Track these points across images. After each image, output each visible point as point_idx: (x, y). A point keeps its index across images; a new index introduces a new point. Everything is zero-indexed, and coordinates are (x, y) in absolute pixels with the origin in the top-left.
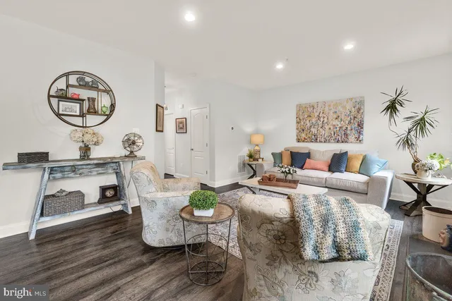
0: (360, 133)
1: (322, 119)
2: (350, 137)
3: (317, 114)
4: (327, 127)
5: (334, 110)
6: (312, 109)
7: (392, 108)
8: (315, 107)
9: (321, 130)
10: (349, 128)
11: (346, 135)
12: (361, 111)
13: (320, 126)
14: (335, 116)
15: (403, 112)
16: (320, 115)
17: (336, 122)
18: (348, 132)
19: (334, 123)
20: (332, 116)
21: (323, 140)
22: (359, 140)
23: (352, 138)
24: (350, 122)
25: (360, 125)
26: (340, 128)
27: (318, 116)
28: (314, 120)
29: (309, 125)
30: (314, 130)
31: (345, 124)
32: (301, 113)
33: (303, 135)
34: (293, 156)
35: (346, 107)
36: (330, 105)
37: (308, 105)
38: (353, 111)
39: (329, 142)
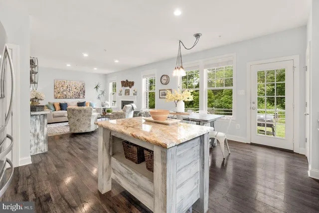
0: (84, 95)
1: (69, 88)
3: (66, 86)
4: (71, 92)
5: (74, 85)
6: (64, 83)
8: (66, 82)
9: (68, 93)
12: (84, 87)
13: (68, 91)
15: (99, 89)
16: (68, 86)
17: (75, 90)
18: (80, 94)
20: (74, 87)
21: (69, 97)
22: (84, 97)
23: (81, 97)
24: (81, 91)
25: (84, 92)
26: (77, 92)
28: (65, 88)
29: (62, 90)
30: (65, 93)
31: (79, 91)
32: (57, 84)
33: (59, 95)
34: (61, 105)
35: (79, 85)
36: (72, 83)
37: (61, 81)
38: (82, 86)
39: (72, 98)
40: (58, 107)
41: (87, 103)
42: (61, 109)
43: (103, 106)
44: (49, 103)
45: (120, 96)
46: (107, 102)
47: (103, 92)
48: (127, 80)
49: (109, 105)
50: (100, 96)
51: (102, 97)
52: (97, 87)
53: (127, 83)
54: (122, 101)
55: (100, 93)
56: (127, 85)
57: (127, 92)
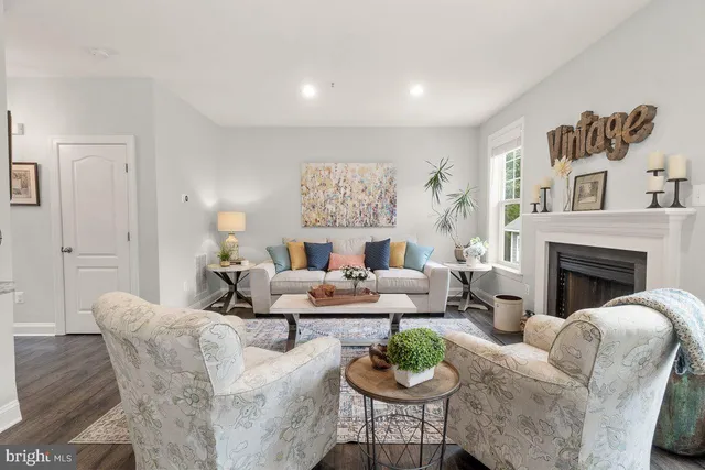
0: (393, 212)
1: (343, 191)
2: (380, 218)
3: (335, 182)
4: (350, 203)
5: (359, 178)
6: (327, 173)
7: (435, 182)
8: (333, 170)
9: (341, 207)
10: (380, 206)
11: (376, 215)
12: (394, 183)
13: (341, 200)
14: (361, 187)
15: (448, 187)
16: (341, 184)
17: (362, 196)
18: (379, 211)
19: (360, 197)
20: (357, 187)
21: (344, 223)
22: (391, 222)
23: (383, 220)
24: (380, 197)
25: (393, 202)
26: (369, 204)
27: (337, 185)
28: (331, 191)
29: (322, 199)
30: (331, 207)
31: (373, 199)
32: (309, 176)
33: (314, 215)
34: (309, 250)
35: (375, 175)
36: (353, 171)
37: (320, 166)
38: (384, 181)
39: (353, 226)
40: (298, 258)
41: (399, 246)
42: (309, 265)
43: (461, 260)
44: (283, 240)
45: (540, 215)
46: (478, 245)
47: (462, 202)
48: (589, 114)
49: (488, 256)
50: (451, 220)
51: (458, 222)
52: (436, 179)
53: (590, 135)
54: (552, 245)
55: (447, 203)
56: (589, 148)
57: (587, 188)
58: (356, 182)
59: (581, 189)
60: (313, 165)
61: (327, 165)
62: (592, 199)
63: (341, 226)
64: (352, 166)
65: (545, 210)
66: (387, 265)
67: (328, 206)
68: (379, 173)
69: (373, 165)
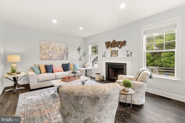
0: (67, 56)
1: (54, 50)
2: (64, 58)
3: (51, 47)
4: (56, 53)
5: (59, 47)
6: (49, 45)
7: (79, 49)
8: (51, 44)
12: (68, 49)
13: (53, 53)
15: (81, 51)
16: (53, 48)
18: (64, 56)
19: (59, 52)
21: (54, 59)
22: (67, 59)
23: (65, 58)
24: (64, 53)
25: (67, 54)
26: (61, 54)
27: (52, 48)
28: (50, 50)
29: (47, 52)
30: (50, 54)
31: (62, 53)
32: (44, 45)
33: (45, 57)
34: (46, 67)
35: (63, 46)
36: (57, 45)
37: (47, 42)
38: (65, 48)
39: (57, 60)
40: (43, 70)
41: (71, 65)
42: (47, 71)
43: (84, 67)
44: (34, 65)
47: (84, 54)
48: (114, 40)
50: (81, 58)
51: (83, 59)
52: (79, 48)
53: (115, 44)
54: (106, 63)
55: (81, 54)
56: (115, 46)
57: (114, 53)
58: (58, 48)
59: (113, 53)
60: (45, 42)
61: (49, 42)
62: (115, 55)
63: (53, 60)
64: (57, 43)
65: (105, 56)
66: (69, 69)
67: (49, 54)
68: (64, 46)
69: (62, 44)
